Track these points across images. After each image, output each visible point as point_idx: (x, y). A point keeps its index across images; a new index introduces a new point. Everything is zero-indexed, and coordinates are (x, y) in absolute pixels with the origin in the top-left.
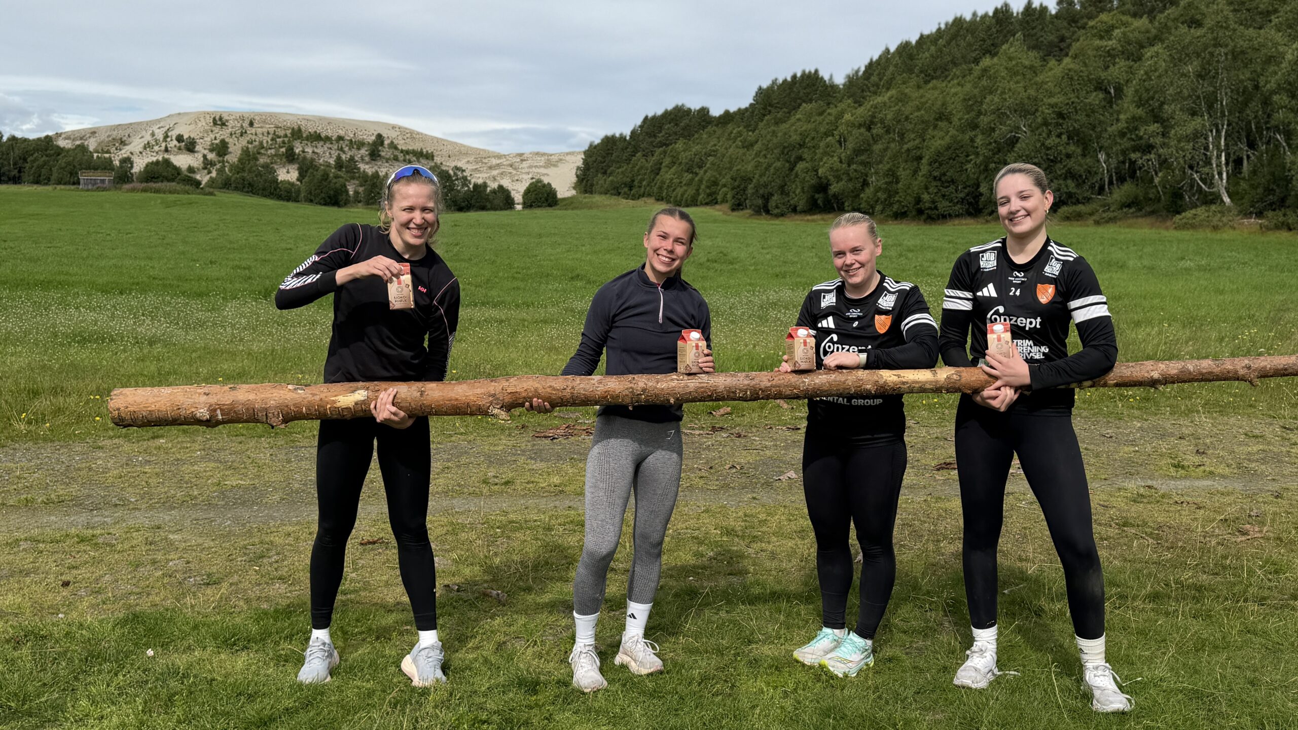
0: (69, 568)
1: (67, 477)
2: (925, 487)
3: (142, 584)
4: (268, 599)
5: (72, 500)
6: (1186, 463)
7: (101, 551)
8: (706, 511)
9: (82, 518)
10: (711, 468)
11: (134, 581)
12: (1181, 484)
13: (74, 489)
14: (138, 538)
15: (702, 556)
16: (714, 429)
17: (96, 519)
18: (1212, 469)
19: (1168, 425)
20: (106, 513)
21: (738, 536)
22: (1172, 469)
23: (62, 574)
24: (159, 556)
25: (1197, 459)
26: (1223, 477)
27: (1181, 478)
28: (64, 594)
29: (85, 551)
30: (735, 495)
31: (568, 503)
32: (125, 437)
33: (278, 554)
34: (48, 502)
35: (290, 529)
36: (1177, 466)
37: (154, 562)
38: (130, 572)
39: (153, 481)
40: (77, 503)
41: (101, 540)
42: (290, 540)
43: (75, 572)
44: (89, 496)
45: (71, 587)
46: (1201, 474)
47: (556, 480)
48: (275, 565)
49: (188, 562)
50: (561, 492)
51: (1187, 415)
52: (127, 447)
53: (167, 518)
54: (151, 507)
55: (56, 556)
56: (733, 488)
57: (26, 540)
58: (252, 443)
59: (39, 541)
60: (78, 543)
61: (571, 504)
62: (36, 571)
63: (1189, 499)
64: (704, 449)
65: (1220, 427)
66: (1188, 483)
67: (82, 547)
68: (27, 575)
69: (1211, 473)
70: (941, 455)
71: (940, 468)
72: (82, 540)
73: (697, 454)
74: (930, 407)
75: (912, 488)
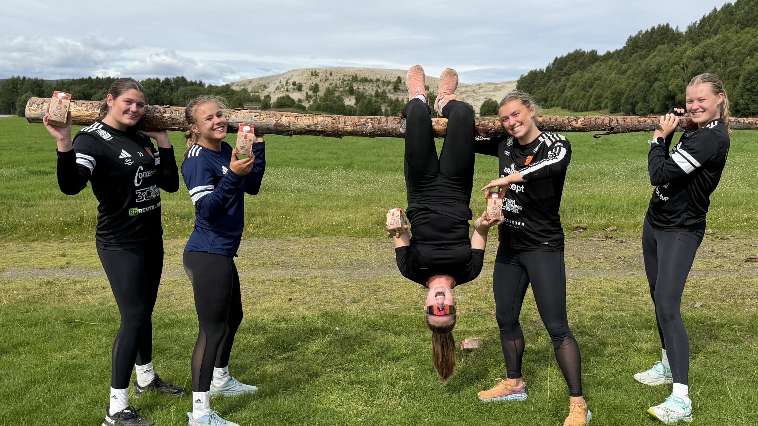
0: (290, 293)
1: (278, 253)
2: (737, 271)
3: (324, 301)
4: (383, 310)
5: (283, 264)
7: (302, 286)
9: (290, 272)
10: (606, 258)
11: (321, 299)
13: (282, 259)
14: (318, 281)
15: (604, 301)
16: (606, 238)
17: (296, 272)
20: (300, 270)
21: (624, 293)
23: (287, 295)
24: (329, 289)
28: (291, 304)
29: (295, 286)
30: (621, 272)
32: (299, 236)
34: (272, 264)
35: (387, 280)
37: (328, 292)
38: (318, 296)
39: (318, 256)
40: (286, 265)
41: (301, 282)
43: (293, 295)
44: (290, 262)
45: (293, 301)
49: (343, 292)
52: (302, 241)
53: (328, 273)
54: (319, 268)
55: (283, 288)
56: (620, 269)
57: (267, 280)
58: (359, 240)
59: (273, 281)
62: (275, 293)
64: (601, 248)
67: (293, 284)
68: (272, 295)
70: (748, 254)
71: (746, 261)
72: (292, 281)
73: (597, 251)
74: (742, 228)
75: (729, 271)
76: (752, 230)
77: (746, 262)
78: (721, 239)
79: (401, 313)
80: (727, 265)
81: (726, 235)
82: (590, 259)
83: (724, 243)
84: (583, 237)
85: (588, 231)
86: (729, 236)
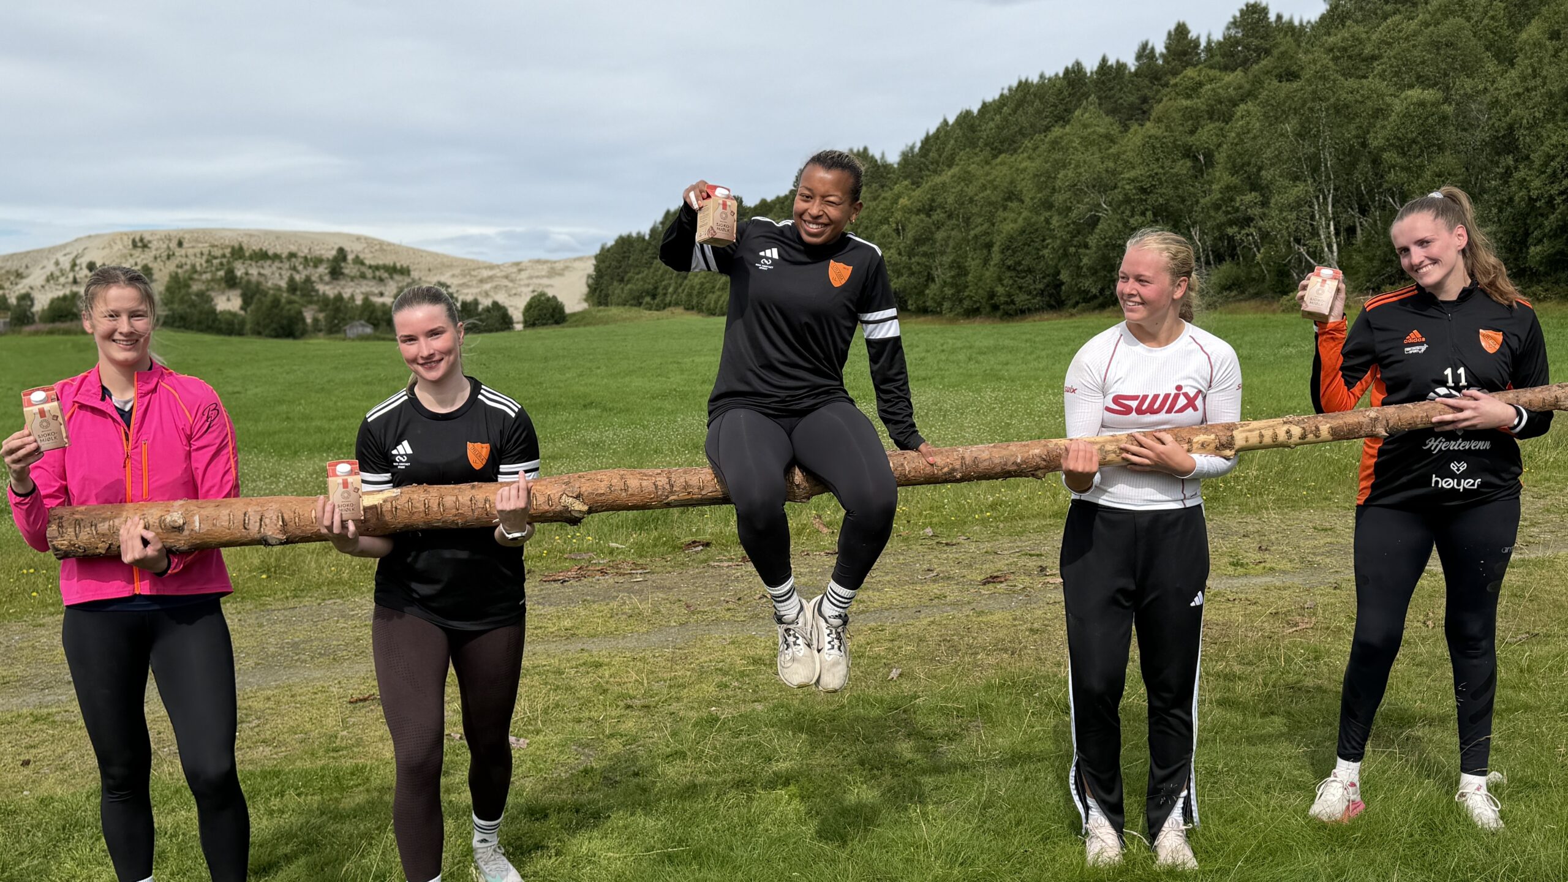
0: (27, 748)
1: (9, 658)
2: (969, 603)
5: (18, 681)
6: (1245, 561)
7: (60, 729)
8: (733, 643)
9: (33, 698)
10: (739, 599)
12: (1237, 583)
13: (19, 669)
15: (726, 686)
17: (49, 698)
18: (1274, 565)
19: (1233, 524)
20: (60, 692)
22: (1231, 568)
23: (19, 754)
25: (1258, 556)
26: (1284, 572)
27: (1239, 576)
28: (26, 773)
29: (41, 730)
30: (765, 625)
31: (580, 646)
33: (259, 718)
36: (1235, 564)
40: (24, 683)
41: (58, 718)
42: (271, 704)
43: (33, 751)
44: (37, 676)
45: (32, 766)
46: (1261, 571)
47: (567, 623)
48: (256, 730)
50: (573, 635)
51: (1256, 513)
55: (10, 737)
56: (763, 618)
60: (33, 722)
61: (585, 647)
63: (1243, 596)
64: (732, 581)
65: (1289, 523)
66: (1245, 581)
67: (37, 726)
69: (1272, 569)
70: (989, 569)
71: (985, 582)
72: (37, 719)
73: (724, 587)
74: (984, 522)
75: (955, 604)
76: (1001, 525)
77: (984, 584)
78: (947, 544)
79: (294, 763)
80: (953, 593)
81: (955, 537)
82: (710, 604)
83: (951, 554)
84: (702, 562)
85: (712, 550)
86: (961, 539)
